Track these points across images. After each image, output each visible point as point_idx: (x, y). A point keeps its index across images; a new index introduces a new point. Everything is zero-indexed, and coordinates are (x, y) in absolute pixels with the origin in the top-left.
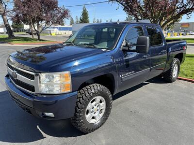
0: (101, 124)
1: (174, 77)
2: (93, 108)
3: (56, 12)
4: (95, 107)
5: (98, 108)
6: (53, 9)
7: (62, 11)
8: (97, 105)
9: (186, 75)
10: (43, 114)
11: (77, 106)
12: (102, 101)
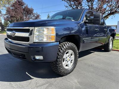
0: (72, 70)
1: (110, 48)
2: (67, 58)
3: (32, 16)
4: (68, 58)
5: (70, 59)
6: (30, 13)
7: (36, 15)
8: (69, 56)
9: (117, 48)
10: (34, 58)
11: (58, 54)
12: (72, 54)
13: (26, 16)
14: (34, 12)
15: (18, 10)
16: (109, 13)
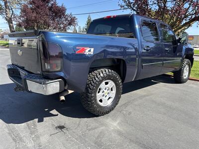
3: (63, 19)
7: (69, 19)
13: (54, 19)
14: (67, 13)
15: (41, 9)
16: (193, 17)
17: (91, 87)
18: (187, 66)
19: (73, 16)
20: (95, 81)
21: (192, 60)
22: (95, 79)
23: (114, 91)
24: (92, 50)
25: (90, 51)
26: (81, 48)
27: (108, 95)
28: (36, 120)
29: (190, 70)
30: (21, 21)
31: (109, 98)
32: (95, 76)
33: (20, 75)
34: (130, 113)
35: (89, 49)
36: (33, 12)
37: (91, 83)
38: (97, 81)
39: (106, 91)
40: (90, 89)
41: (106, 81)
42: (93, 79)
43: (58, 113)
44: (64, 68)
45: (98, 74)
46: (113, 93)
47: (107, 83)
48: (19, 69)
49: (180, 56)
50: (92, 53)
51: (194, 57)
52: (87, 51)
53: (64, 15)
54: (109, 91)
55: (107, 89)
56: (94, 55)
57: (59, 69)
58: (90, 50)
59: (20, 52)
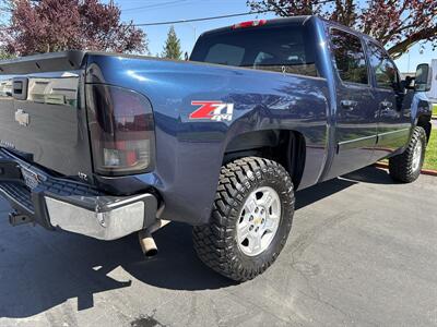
13: (91, 35)
14: (123, 20)
15: (62, 11)
17: (225, 209)
18: (419, 143)
19: (137, 28)
20: (233, 192)
21: (428, 128)
22: (234, 187)
23: (276, 215)
24: (230, 107)
25: (224, 111)
26: (202, 103)
27: (261, 226)
28: (74, 302)
29: (423, 151)
30: (13, 39)
31: (265, 232)
32: (234, 179)
33: (22, 177)
34: (316, 269)
35: (222, 106)
36: (41, 17)
37: (223, 198)
38: (239, 192)
39: (257, 216)
40: (223, 214)
41: (259, 190)
42: (229, 186)
43: (133, 279)
44: (158, 162)
45: (240, 174)
46: (273, 220)
47: (259, 195)
48: (18, 160)
49: (409, 120)
50: (230, 118)
51: (431, 121)
52: (217, 111)
53: (115, 26)
54: (264, 216)
55: (260, 209)
56: (234, 123)
57: (144, 165)
58: (226, 108)
59: (21, 117)
